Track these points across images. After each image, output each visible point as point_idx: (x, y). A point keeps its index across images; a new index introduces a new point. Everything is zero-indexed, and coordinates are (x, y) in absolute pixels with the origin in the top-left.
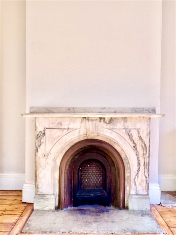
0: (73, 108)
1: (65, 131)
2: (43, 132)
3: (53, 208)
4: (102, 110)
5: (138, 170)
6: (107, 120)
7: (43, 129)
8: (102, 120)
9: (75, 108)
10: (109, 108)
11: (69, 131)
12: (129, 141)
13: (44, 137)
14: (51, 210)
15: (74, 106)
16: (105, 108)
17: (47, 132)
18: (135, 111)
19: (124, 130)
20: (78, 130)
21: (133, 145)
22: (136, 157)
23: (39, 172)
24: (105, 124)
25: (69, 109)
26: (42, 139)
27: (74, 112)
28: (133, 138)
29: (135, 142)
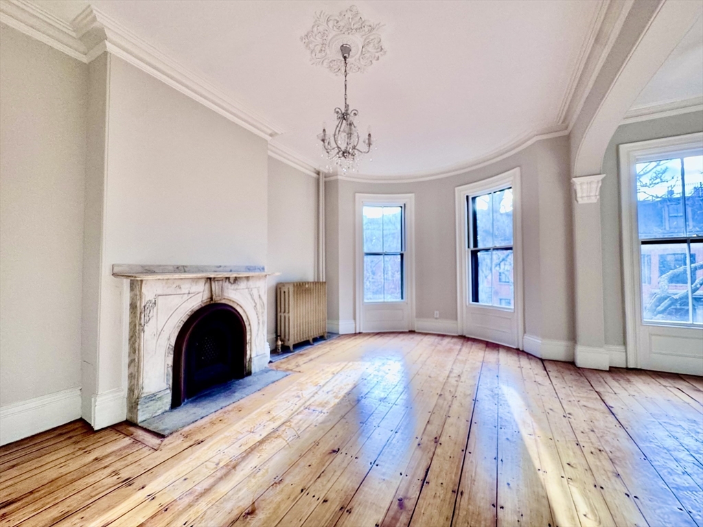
0: (183, 266)
1: (186, 297)
2: (153, 301)
3: (168, 407)
4: (217, 269)
5: (258, 331)
6: (232, 280)
7: (154, 296)
8: (227, 280)
9: (186, 267)
10: (225, 266)
11: (190, 295)
12: (251, 301)
13: (155, 308)
14: (166, 412)
15: (185, 264)
16: (220, 266)
17: (160, 301)
18: (249, 269)
19: (247, 290)
20: (201, 294)
21: (254, 304)
22: (256, 316)
23: (145, 362)
24: (230, 285)
25: (178, 268)
26: (152, 311)
27: (185, 272)
28: (254, 297)
29: (256, 301)
